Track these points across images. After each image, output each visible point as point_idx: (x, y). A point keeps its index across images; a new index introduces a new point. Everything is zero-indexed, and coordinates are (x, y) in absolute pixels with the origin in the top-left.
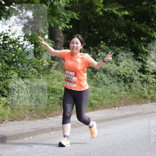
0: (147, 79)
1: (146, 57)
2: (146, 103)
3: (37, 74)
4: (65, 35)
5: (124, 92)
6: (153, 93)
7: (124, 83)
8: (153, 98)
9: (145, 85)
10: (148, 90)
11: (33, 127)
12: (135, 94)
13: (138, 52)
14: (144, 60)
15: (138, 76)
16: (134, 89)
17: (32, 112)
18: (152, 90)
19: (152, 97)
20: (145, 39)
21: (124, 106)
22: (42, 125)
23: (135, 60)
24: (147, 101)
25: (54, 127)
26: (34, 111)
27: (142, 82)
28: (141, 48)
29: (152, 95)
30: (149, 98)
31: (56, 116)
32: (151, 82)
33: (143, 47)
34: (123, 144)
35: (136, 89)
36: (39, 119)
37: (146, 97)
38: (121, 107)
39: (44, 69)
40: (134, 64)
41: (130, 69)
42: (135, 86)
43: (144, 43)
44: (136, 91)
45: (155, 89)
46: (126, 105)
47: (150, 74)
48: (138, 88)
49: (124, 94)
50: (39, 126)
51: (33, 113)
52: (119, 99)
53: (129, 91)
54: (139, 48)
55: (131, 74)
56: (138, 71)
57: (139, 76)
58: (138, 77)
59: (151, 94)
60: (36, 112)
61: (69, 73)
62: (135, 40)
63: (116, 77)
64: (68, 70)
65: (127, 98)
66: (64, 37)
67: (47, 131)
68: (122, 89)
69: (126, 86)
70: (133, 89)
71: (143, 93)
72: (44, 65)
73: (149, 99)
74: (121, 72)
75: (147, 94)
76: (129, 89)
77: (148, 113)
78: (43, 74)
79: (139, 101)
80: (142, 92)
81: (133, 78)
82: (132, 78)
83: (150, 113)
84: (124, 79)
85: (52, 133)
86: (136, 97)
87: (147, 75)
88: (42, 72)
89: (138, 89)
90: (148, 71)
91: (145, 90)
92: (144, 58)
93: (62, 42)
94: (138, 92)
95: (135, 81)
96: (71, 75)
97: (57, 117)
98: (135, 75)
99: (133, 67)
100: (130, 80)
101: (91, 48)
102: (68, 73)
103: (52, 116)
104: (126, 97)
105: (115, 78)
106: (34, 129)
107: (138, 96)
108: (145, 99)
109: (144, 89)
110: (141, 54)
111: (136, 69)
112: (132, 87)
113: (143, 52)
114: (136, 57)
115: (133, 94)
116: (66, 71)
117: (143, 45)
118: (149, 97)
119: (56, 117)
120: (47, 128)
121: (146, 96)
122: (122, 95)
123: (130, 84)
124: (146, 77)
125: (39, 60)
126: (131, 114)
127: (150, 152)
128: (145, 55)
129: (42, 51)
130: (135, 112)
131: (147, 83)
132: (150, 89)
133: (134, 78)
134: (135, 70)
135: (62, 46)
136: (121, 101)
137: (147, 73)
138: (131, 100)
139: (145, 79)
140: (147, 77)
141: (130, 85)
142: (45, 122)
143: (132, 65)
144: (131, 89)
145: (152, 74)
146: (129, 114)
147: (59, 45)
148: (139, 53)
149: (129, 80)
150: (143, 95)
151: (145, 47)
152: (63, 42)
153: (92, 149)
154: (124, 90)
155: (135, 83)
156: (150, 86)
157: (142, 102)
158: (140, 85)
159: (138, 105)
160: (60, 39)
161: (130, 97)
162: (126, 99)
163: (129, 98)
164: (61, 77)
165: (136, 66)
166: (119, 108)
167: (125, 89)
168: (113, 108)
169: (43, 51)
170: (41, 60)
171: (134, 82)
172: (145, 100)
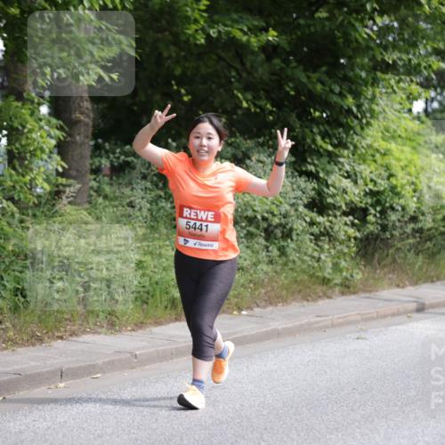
0: (332, 228)
1: (329, 167)
2: (330, 297)
3: (17, 215)
4: (96, 106)
5: (265, 267)
6: (348, 269)
7: (267, 239)
8: (347, 283)
9: (326, 246)
10: (335, 261)
11: (7, 369)
12: (296, 272)
13: (305, 151)
14: (321, 175)
15: (306, 222)
16: (293, 256)
17: (3, 327)
18: (345, 260)
19: (346, 278)
20: (325, 115)
21: (264, 307)
22: (33, 363)
23: (297, 174)
24: (330, 291)
25: (66, 366)
26: (8, 324)
27: (317, 238)
28: (314, 141)
29: (344, 274)
30: (336, 281)
31: (71, 335)
32: (342, 236)
33: (318, 138)
34: (265, 413)
35: (299, 258)
36: (23, 345)
37: (329, 280)
38: (257, 310)
39: (36, 202)
40: (295, 186)
41: (281, 199)
42: (298, 250)
43: (322, 128)
44: (299, 263)
45: (352, 258)
46: (271, 304)
47: (338, 213)
48: (306, 254)
49: (266, 273)
50: (24, 366)
51: (7, 328)
52: (252, 285)
53: (281, 262)
54: (309, 141)
55: (285, 216)
56: (306, 206)
57: (308, 219)
58: (304, 224)
59: (341, 271)
60: (14, 326)
61: (197, 216)
62: (296, 120)
63: (244, 224)
64: (191, 208)
65: (274, 284)
66: (93, 109)
67: (47, 378)
68: (260, 257)
69: (270, 248)
70: (291, 258)
71: (320, 268)
72: (38, 190)
73: (336, 284)
74: (256, 209)
75: (330, 271)
76: (280, 256)
77: (333, 326)
78: (34, 216)
79: (308, 290)
80: (316, 265)
81: (290, 225)
82: (288, 227)
83: (341, 325)
84: (266, 230)
85: (61, 385)
86: (298, 279)
87: (330, 218)
88: (30, 212)
89: (306, 258)
90: (334, 207)
91: (325, 261)
92: (323, 170)
93: (87, 125)
94: (304, 266)
95: (298, 234)
96: (204, 218)
97: (74, 338)
98: (298, 218)
99: (292, 195)
100: (283, 232)
101: (170, 140)
102: (193, 214)
103: (61, 338)
104: (271, 279)
105: (242, 227)
106: (7, 373)
107: (306, 277)
108: (326, 284)
109: (323, 257)
110: (315, 157)
111: (300, 202)
112: (289, 251)
113: (318, 151)
114: (300, 166)
115: (290, 272)
116: (185, 209)
117: (320, 133)
118: (338, 280)
119: (70, 338)
120: (47, 372)
121: (327, 276)
122: (262, 275)
123: (282, 243)
124: (328, 224)
125: (23, 176)
126: (284, 329)
127: (340, 435)
128: (325, 160)
129: (30, 152)
130: (297, 323)
131: (330, 240)
132: (339, 258)
133: (295, 227)
134: (298, 205)
135: (87, 137)
136: (257, 293)
137: (330, 212)
138: (287, 289)
139: (325, 228)
140: (331, 222)
141: (283, 246)
142: (42, 354)
143: (289, 189)
144: (284, 259)
145: (345, 214)
146: (280, 327)
147: (79, 134)
148: (307, 155)
149: (278, 232)
150: (320, 274)
151: (323, 139)
152: (91, 124)
153: (173, 428)
154: (266, 259)
155: (297, 241)
156: (339, 248)
157: (316, 293)
158: (312, 245)
159: (305, 303)
160: (82, 118)
161: (283, 279)
162: (273, 287)
163: (281, 283)
164: (86, 223)
165: (300, 193)
166: (251, 313)
167: (269, 256)
168: (235, 313)
169: (35, 150)
170: (28, 178)
171: (295, 237)
172: (325, 288)
